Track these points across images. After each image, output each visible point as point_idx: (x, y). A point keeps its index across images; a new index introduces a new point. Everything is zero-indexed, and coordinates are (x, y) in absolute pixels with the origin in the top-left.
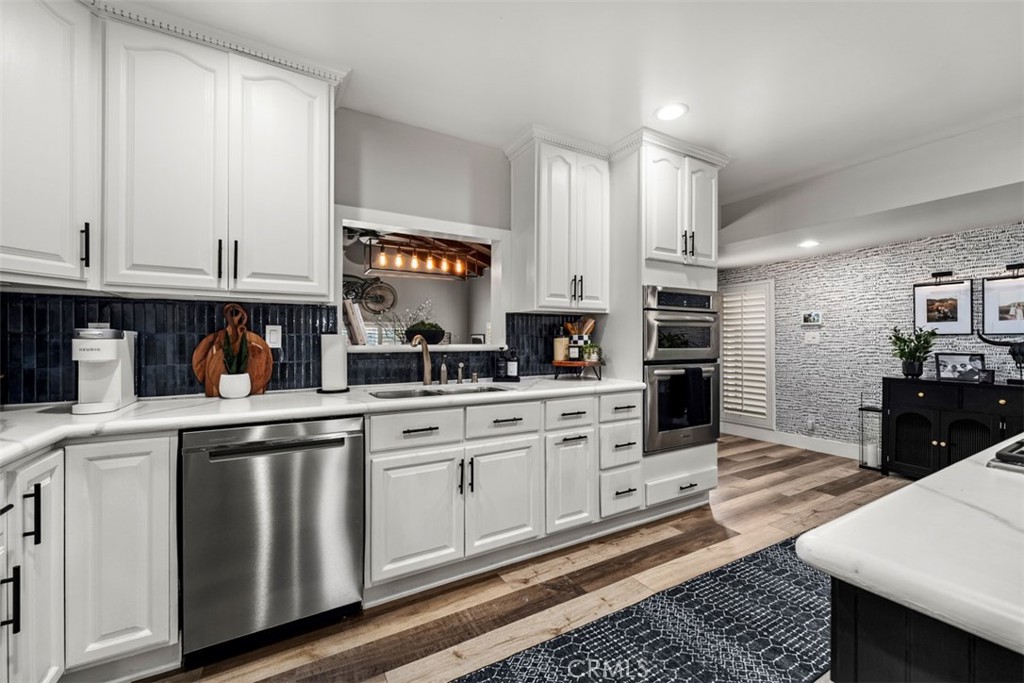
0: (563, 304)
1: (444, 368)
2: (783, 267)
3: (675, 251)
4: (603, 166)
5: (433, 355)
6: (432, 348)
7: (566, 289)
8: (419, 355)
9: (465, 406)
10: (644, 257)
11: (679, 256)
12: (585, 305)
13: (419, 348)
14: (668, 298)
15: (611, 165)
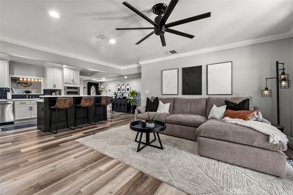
0: (52, 88)
1: (30, 97)
2: (107, 82)
3: (70, 82)
4: (60, 70)
5: (28, 95)
6: (27, 94)
7: (53, 86)
8: (26, 95)
9: (31, 100)
10: (64, 82)
11: (71, 82)
12: (56, 88)
13: (25, 94)
14: (68, 88)
15: (61, 69)
